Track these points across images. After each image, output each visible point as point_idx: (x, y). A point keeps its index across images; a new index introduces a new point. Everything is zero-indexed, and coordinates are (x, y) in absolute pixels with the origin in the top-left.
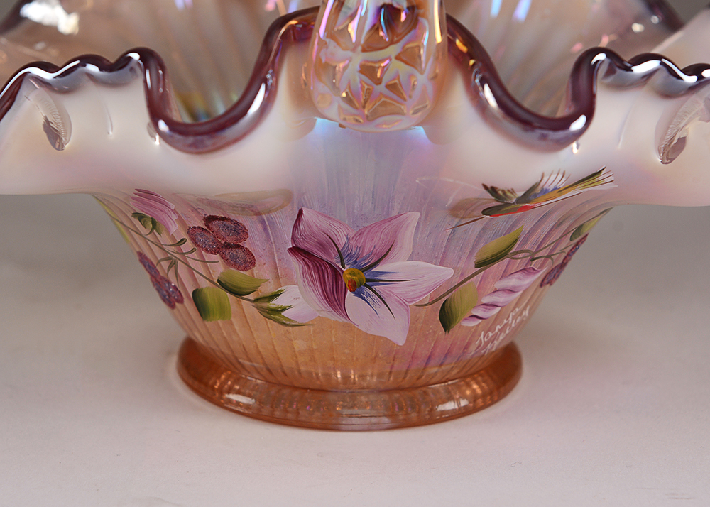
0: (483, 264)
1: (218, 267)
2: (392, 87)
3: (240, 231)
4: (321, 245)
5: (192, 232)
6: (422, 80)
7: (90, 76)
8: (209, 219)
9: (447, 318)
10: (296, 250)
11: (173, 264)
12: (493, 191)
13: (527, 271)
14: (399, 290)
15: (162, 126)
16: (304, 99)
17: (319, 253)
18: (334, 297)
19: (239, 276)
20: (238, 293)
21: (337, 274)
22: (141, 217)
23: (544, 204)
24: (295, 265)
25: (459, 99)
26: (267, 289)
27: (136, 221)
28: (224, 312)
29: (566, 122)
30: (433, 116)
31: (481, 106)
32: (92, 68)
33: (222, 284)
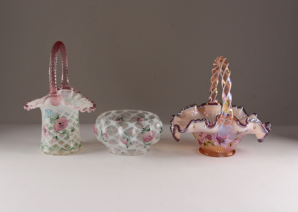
0: (235, 140)
1: (208, 140)
2: (228, 122)
3: (211, 136)
4: (219, 138)
5: (205, 137)
6: (231, 121)
7: (198, 121)
8: (208, 135)
9: (230, 145)
10: (216, 138)
11: (202, 140)
12: (238, 132)
13: (238, 141)
14: (226, 142)
15: (207, 126)
16: (219, 123)
17: (219, 139)
18: (220, 143)
19: (210, 141)
20: (209, 143)
21: (220, 141)
22: (200, 135)
23: (242, 133)
24: (216, 140)
25: (235, 123)
26: (213, 142)
27: (199, 136)
28: (207, 145)
29: (246, 125)
30: (232, 124)
31: (238, 124)
33: (208, 142)
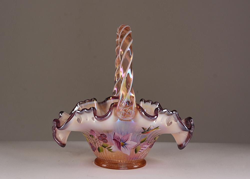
0: (141, 142)
1: (102, 143)
2: (129, 113)
3: (106, 136)
4: (118, 139)
5: (98, 137)
6: (133, 112)
7: (85, 111)
8: (101, 135)
9: (136, 151)
10: (114, 139)
11: (95, 143)
12: (143, 128)
13: (148, 144)
14: (129, 146)
16: (116, 115)
17: (117, 140)
18: (119, 148)
19: (105, 144)
20: (105, 147)
21: (120, 143)
22: (90, 135)
23: (151, 132)
24: (114, 142)
25: (139, 115)
26: (109, 146)
28: (102, 151)
29: (154, 117)
30: (135, 117)
31: (142, 115)
32: (86, 110)
33: (103, 146)
